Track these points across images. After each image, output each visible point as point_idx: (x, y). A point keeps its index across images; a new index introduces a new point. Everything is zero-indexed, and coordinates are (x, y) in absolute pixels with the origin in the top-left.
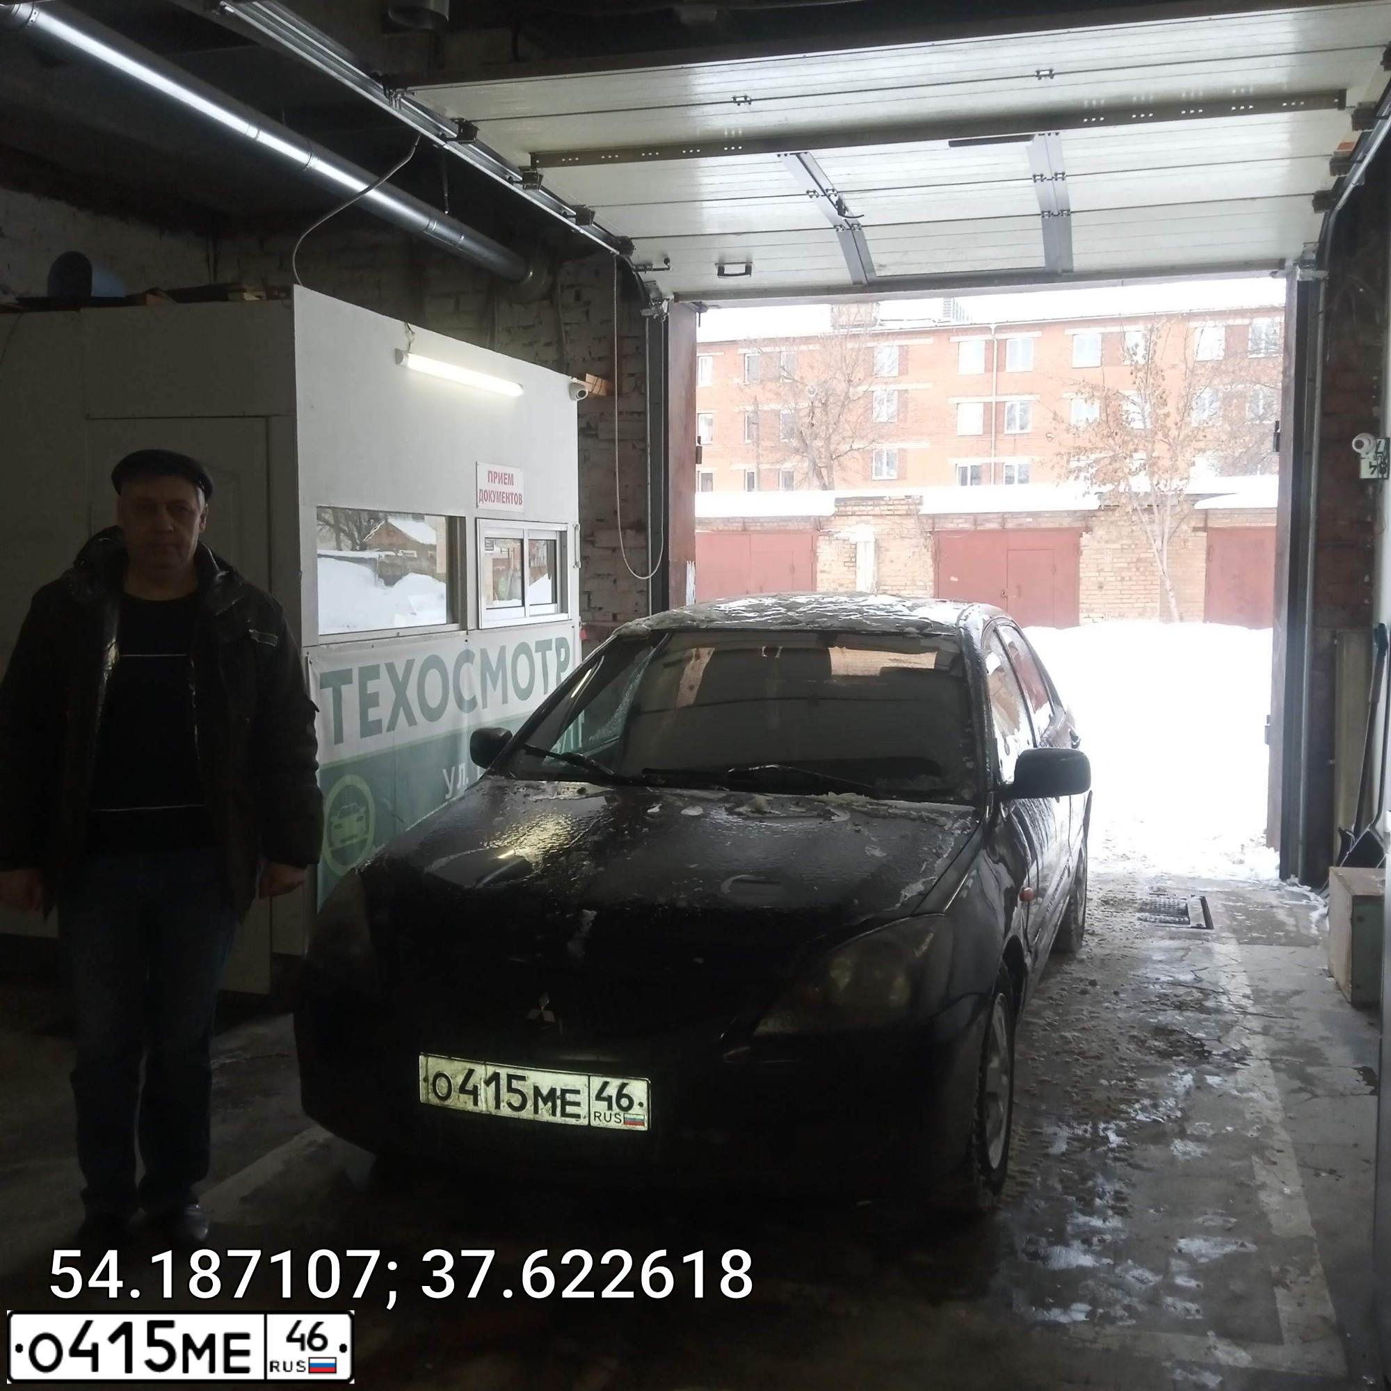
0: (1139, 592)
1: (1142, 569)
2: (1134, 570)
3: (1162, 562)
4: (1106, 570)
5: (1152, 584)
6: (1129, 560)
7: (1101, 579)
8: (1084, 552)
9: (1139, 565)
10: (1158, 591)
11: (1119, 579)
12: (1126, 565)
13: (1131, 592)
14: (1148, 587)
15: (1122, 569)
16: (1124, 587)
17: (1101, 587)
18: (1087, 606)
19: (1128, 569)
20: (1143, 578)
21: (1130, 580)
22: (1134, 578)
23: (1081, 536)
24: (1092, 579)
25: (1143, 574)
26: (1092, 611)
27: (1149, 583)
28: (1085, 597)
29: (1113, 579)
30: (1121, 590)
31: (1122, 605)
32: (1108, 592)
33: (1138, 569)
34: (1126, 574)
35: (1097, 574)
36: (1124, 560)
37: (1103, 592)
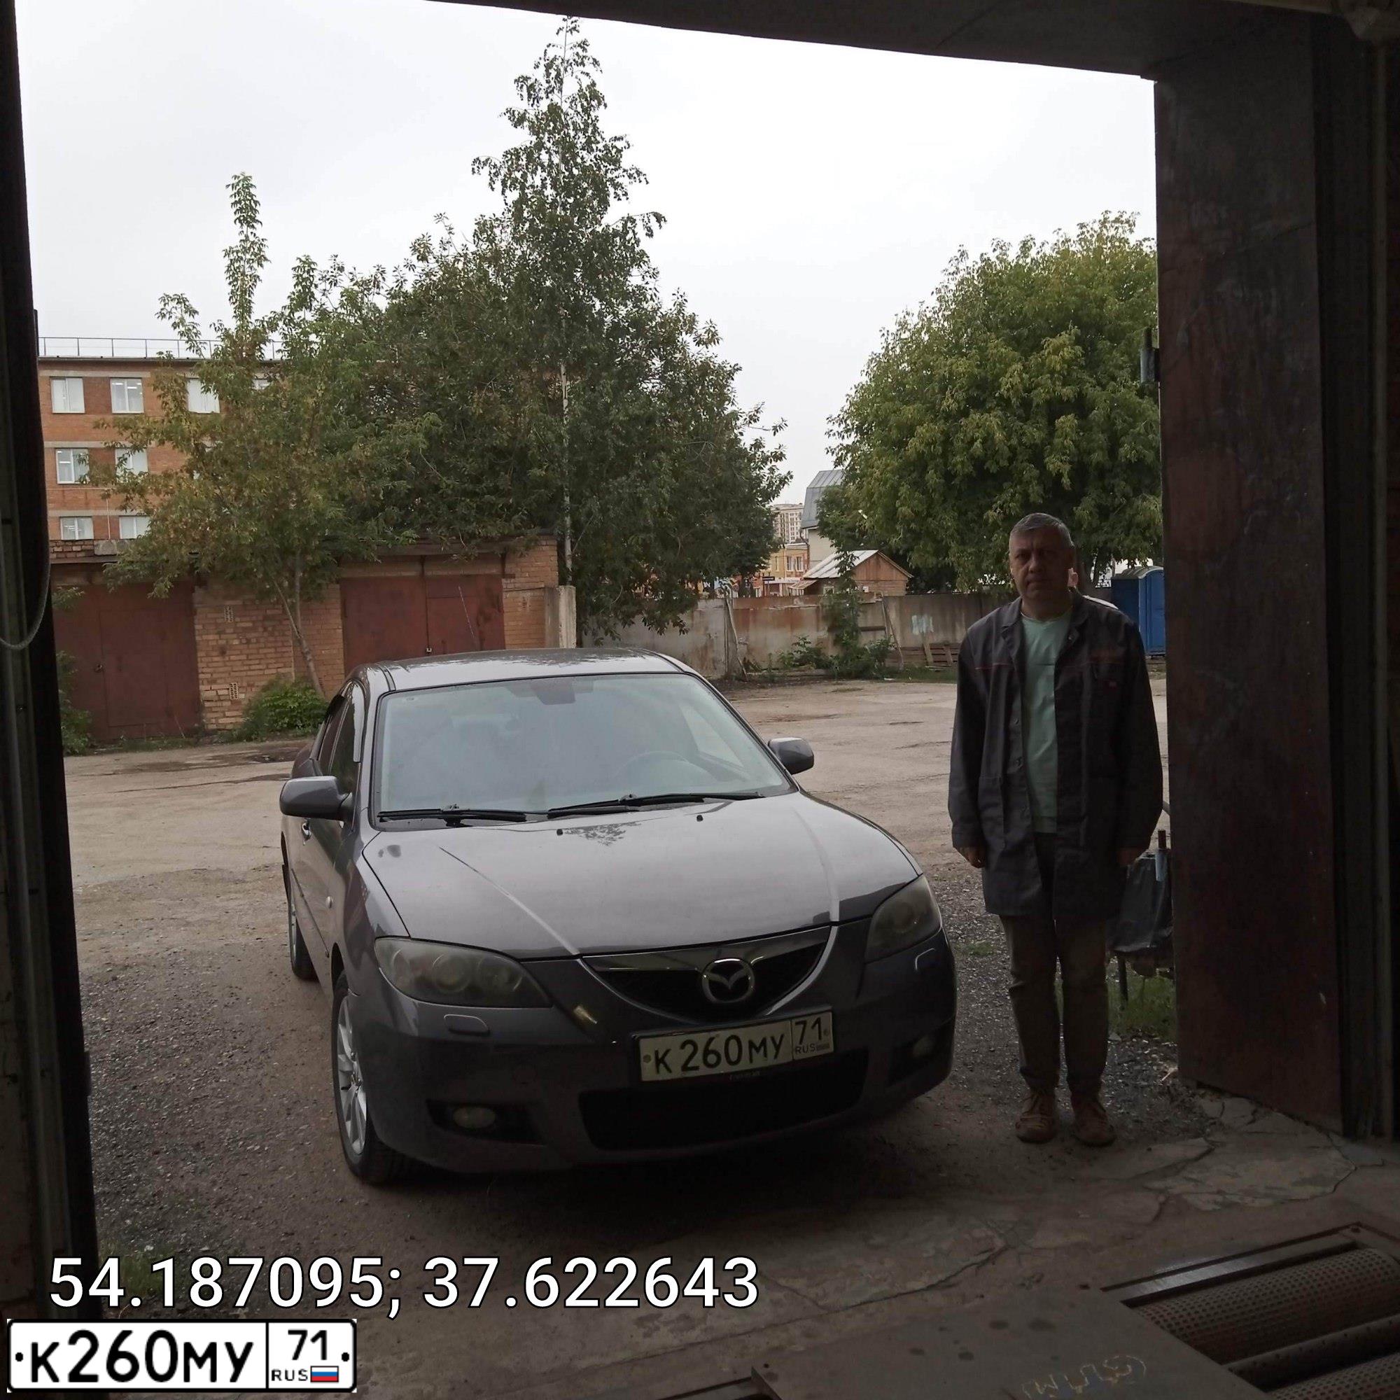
0: (269, 656)
1: (270, 629)
2: (261, 629)
3: (295, 619)
4: (228, 631)
5: (284, 646)
6: (254, 618)
7: (223, 642)
8: (199, 611)
9: (267, 623)
10: (292, 654)
11: (244, 641)
12: (250, 625)
13: (258, 656)
14: (278, 650)
15: (245, 629)
16: (251, 651)
17: (223, 652)
18: (208, 676)
19: (254, 629)
20: (271, 639)
21: (258, 642)
22: (262, 640)
23: (193, 591)
24: (210, 643)
25: (272, 634)
26: (214, 682)
27: (280, 644)
28: (204, 665)
29: (236, 642)
30: (248, 655)
31: (249, 673)
32: (232, 657)
33: (265, 629)
34: (252, 635)
35: (217, 637)
36: (248, 619)
37: (227, 658)
